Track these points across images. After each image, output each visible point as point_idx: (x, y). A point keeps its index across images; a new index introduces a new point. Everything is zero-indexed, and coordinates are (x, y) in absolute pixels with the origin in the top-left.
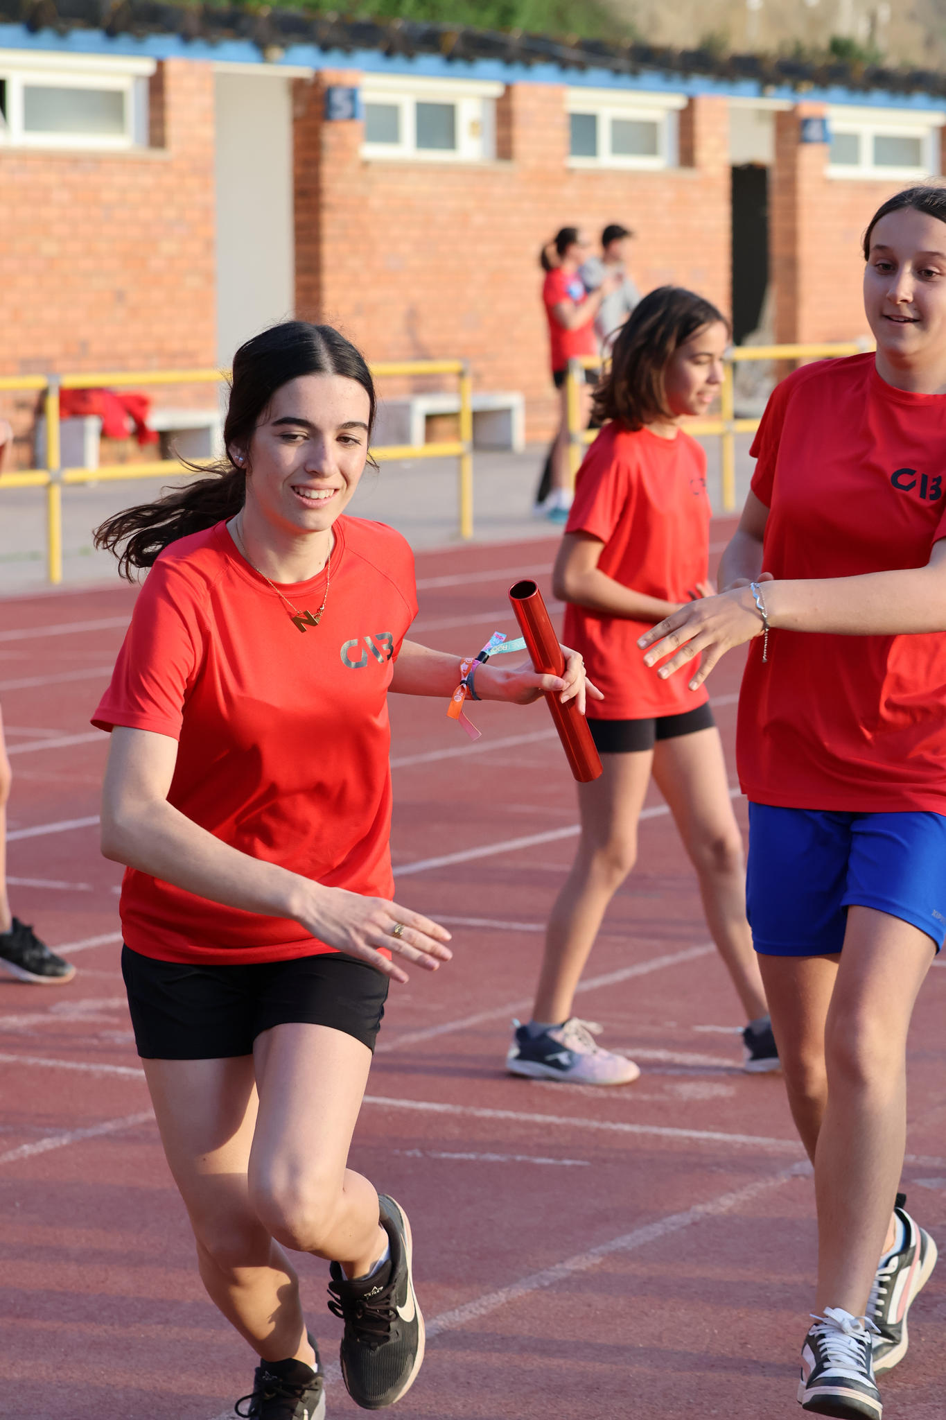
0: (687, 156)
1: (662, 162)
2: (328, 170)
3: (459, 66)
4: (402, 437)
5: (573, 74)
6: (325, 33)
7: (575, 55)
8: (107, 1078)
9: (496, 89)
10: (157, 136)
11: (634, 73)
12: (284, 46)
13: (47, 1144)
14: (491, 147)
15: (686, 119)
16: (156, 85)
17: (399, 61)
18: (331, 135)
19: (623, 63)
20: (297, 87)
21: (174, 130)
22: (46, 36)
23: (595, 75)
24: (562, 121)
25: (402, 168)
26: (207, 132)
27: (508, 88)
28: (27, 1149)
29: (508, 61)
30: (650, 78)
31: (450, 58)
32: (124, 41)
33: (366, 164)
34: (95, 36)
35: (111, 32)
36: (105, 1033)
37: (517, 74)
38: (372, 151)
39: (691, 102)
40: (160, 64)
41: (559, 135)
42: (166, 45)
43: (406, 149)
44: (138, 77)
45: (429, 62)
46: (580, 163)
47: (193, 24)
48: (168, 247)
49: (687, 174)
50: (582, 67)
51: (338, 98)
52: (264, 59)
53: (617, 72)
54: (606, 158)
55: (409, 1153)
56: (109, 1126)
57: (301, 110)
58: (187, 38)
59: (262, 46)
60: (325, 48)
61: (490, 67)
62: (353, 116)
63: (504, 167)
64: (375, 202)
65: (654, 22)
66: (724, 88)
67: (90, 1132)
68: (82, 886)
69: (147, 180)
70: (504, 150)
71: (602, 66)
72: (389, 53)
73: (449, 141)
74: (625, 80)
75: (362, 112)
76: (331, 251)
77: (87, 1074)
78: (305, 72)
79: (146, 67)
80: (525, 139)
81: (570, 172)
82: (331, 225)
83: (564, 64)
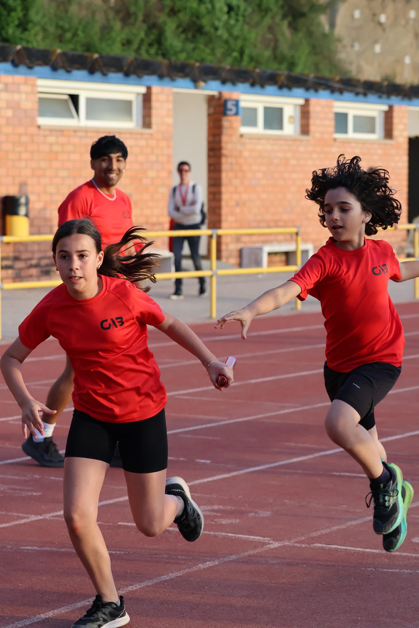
0: (389, 133)
1: (377, 136)
2: (225, 138)
3: (285, 91)
4: (258, 263)
5: (337, 95)
6: (224, 75)
7: (337, 86)
8: (224, 537)
9: (301, 102)
10: (147, 123)
11: (365, 95)
12: (205, 81)
13: (209, 564)
14: (298, 129)
15: (388, 116)
16: (147, 98)
17: (258, 88)
18: (226, 122)
19: (360, 90)
20: (211, 100)
21: (155, 120)
22: (98, 75)
23: (347, 95)
24: (332, 116)
25: (259, 138)
26: (170, 120)
27: (307, 101)
28: (201, 566)
29: (307, 89)
30: (372, 97)
31: (281, 87)
32: (133, 77)
33: (242, 136)
34: (120, 75)
35: (127, 74)
36: (216, 520)
37: (311, 94)
38: (244, 130)
39: (391, 107)
40: (149, 89)
41: (331, 123)
42: (152, 80)
43: (260, 129)
44: (138, 94)
45: (271, 89)
46: (339, 136)
47: (165, 71)
48: (151, 174)
49: (389, 142)
50: (341, 92)
51: (230, 105)
52: (196, 87)
53: (357, 94)
54: (351, 134)
55: (369, 569)
56: (233, 557)
57: (212, 111)
58: (161, 77)
59: (195, 81)
60: (224, 82)
61: (299, 91)
62: (237, 114)
63: (304, 138)
64: (246, 154)
65: (360, 69)
66: (406, 101)
67: (226, 559)
68: (182, 459)
69: (143, 143)
70: (305, 130)
71: (351, 91)
72: (253, 85)
73: (280, 126)
74: (361, 97)
75: (241, 112)
76: (225, 176)
77: (215, 536)
78: (215, 93)
79: (143, 90)
80: (315, 124)
81: (335, 140)
82: (226, 164)
83: (333, 90)
